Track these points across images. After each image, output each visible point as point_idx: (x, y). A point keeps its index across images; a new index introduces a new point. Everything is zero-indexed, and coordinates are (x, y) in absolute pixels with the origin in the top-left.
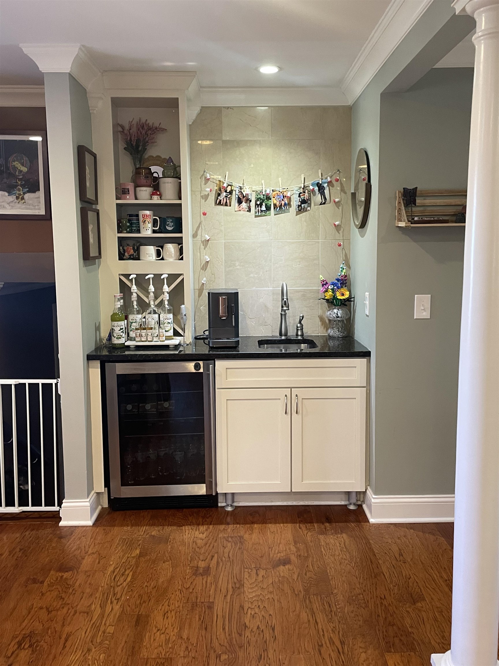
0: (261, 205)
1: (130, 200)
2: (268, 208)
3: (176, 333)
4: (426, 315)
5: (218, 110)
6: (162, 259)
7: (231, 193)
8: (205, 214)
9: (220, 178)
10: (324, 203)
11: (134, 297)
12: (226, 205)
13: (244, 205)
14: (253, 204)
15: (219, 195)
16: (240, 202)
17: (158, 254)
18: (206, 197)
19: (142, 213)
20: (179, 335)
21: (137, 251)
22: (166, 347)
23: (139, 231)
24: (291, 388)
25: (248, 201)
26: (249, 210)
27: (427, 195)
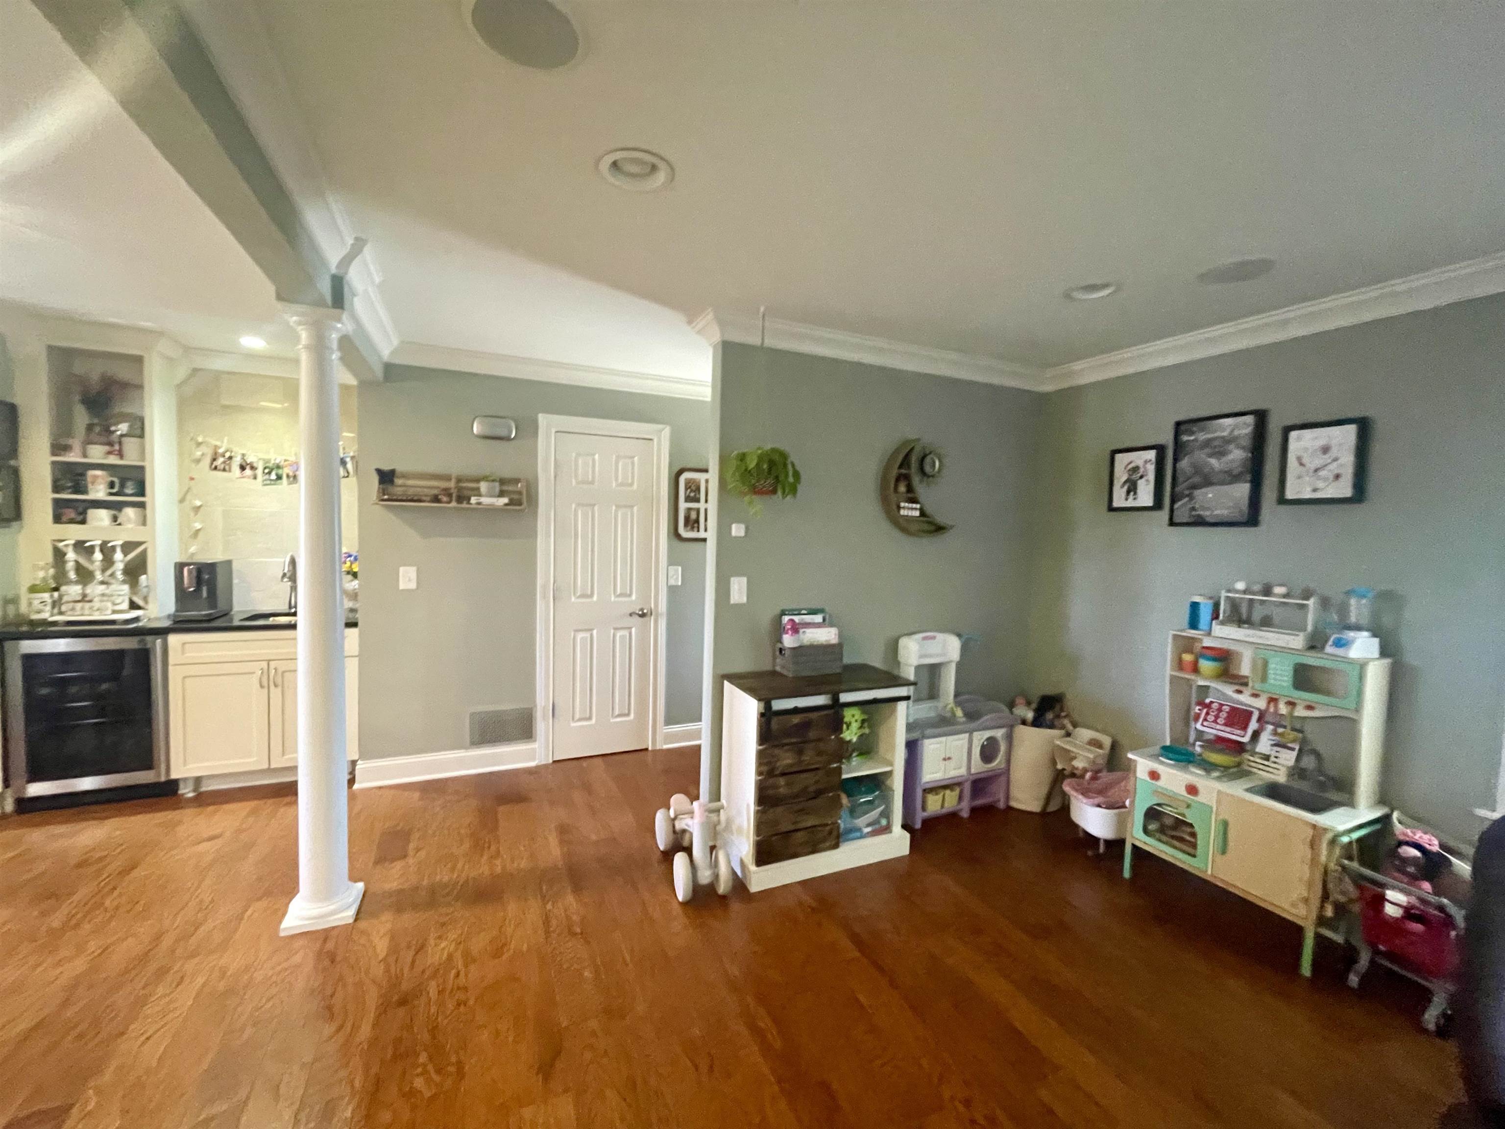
0: (269, 473)
1: (73, 457)
2: (279, 477)
3: (133, 606)
4: (413, 585)
5: (218, 376)
6: (120, 524)
7: (230, 458)
8: (192, 479)
9: (218, 443)
10: (347, 477)
11: (70, 565)
12: (224, 470)
13: (248, 472)
14: (259, 472)
15: (214, 460)
16: (243, 468)
17: (115, 519)
18: (198, 461)
19: (91, 473)
20: (139, 608)
21: (84, 513)
22: (113, 622)
23: (85, 492)
24: (269, 661)
25: (253, 468)
26: (255, 478)
27: (404, 476)
